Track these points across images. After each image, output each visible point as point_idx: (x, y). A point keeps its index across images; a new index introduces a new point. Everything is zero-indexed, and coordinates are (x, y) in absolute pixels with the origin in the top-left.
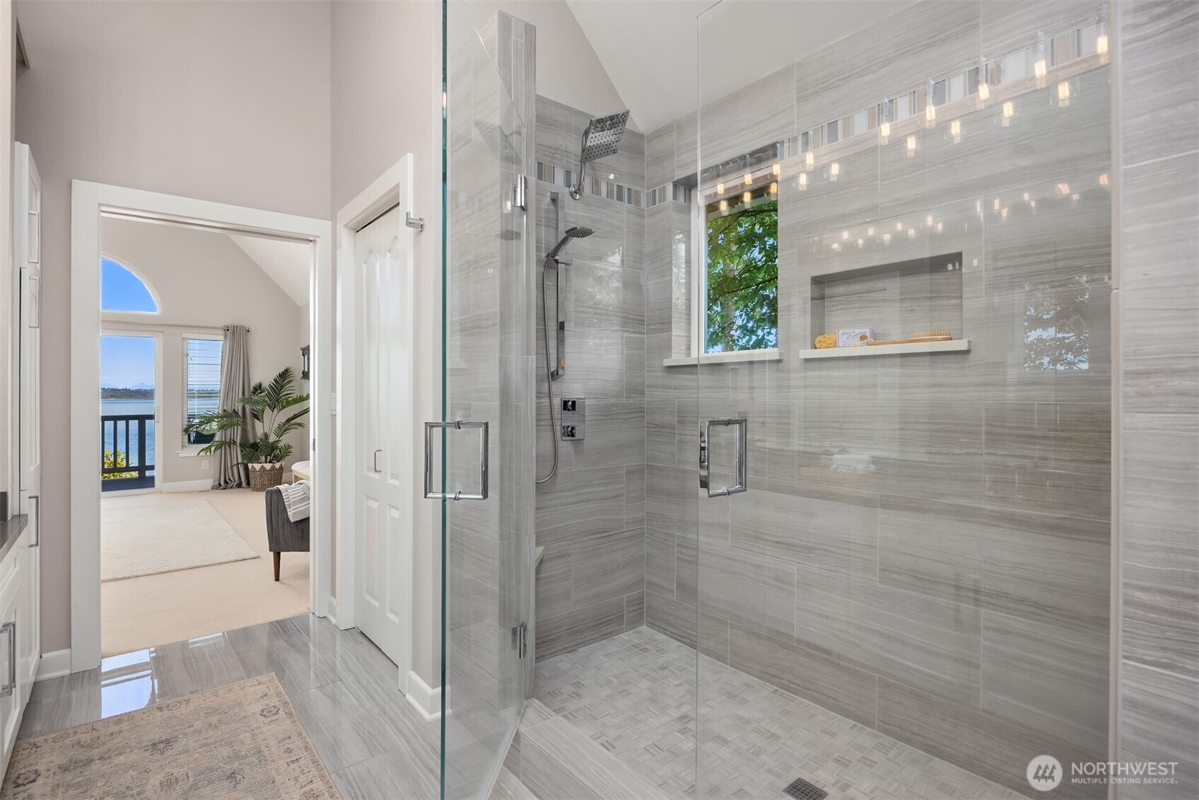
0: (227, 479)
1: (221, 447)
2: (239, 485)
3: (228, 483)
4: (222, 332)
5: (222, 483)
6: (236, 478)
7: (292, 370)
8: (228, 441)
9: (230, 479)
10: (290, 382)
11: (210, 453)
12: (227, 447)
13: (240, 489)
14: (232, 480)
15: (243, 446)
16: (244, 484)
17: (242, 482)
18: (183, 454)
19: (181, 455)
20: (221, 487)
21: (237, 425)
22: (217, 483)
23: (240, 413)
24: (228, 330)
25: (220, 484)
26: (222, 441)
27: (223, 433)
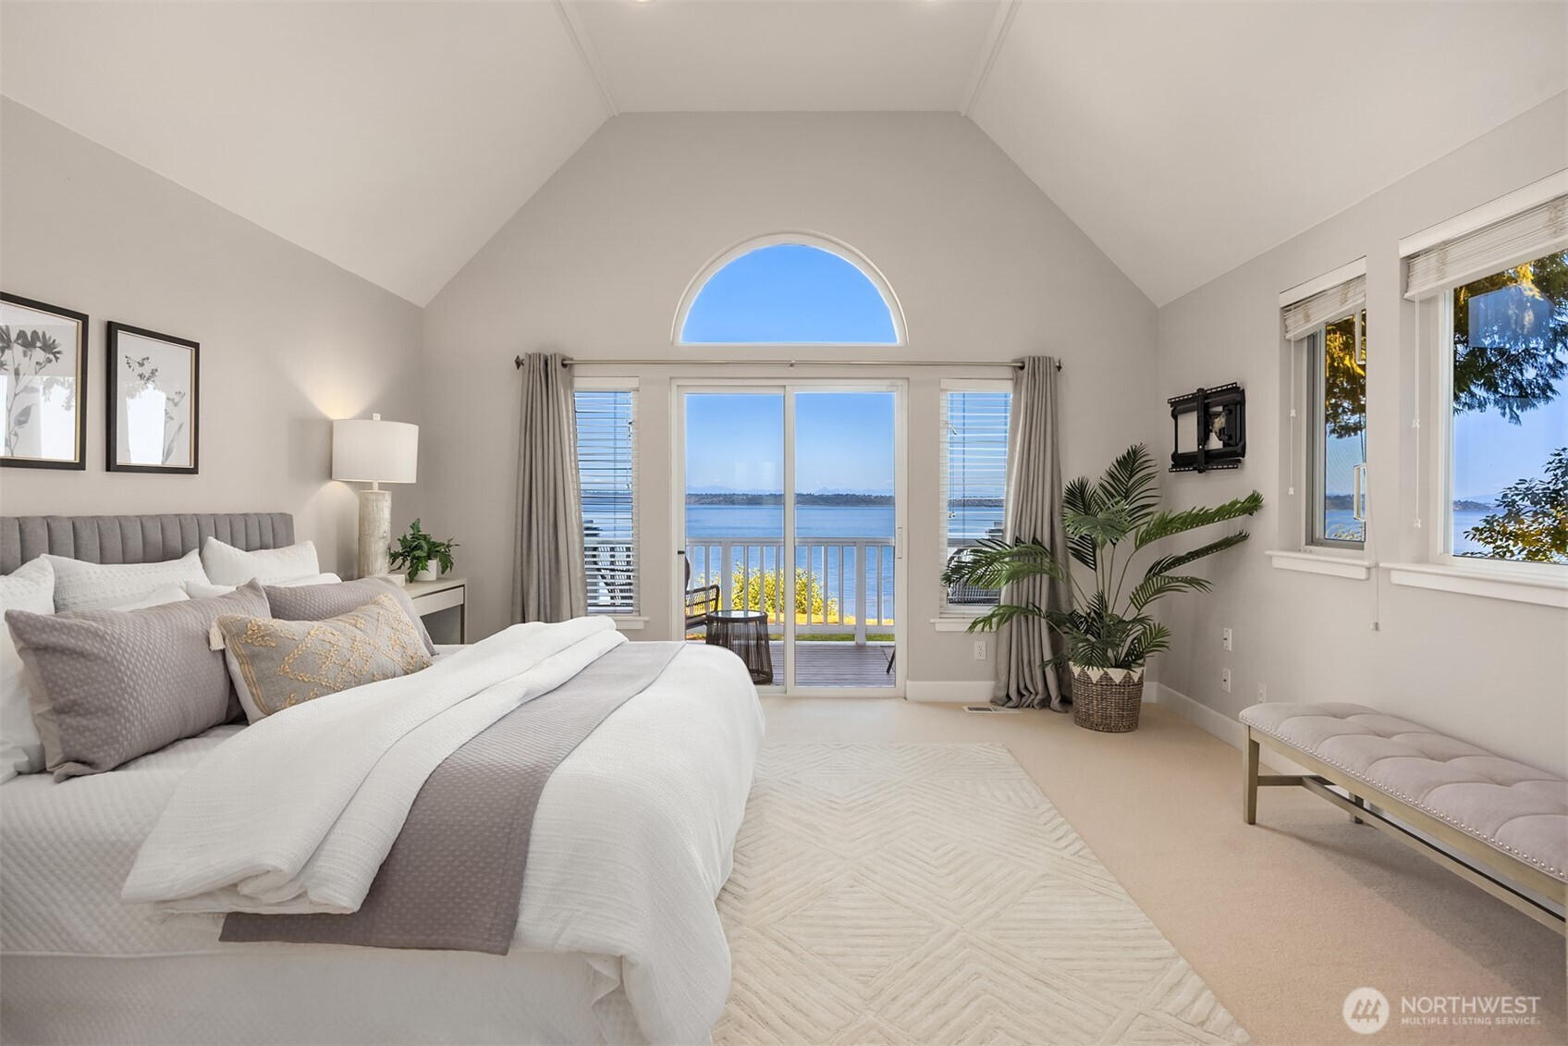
0: (1022, 686)
1: (1010, 617)
2: (1045, 703)
3: (1022, 695)
4: (1008, 373)
5: (1013, 695)
6: (1040, 687)
7: (1146, 451)
8: (1024, 605)
9: (1026, 688)
10: (1149, 477)
11: (991, 627)
12: (1022, 618)
13: (1046, 712)
14: (1032, 690)
15: (1049, 616)
16: (1055, 702)
17: (1049, 695)
18: (942, 625)
19: (938, 628)
20: (1011, 704)
21: (1042, 572)
22: (1003, 693)
23: (1047, 544)
24: (1022, 368)
25: (1008, 696)
26: (1012, 607)
27: (1015, 586)
